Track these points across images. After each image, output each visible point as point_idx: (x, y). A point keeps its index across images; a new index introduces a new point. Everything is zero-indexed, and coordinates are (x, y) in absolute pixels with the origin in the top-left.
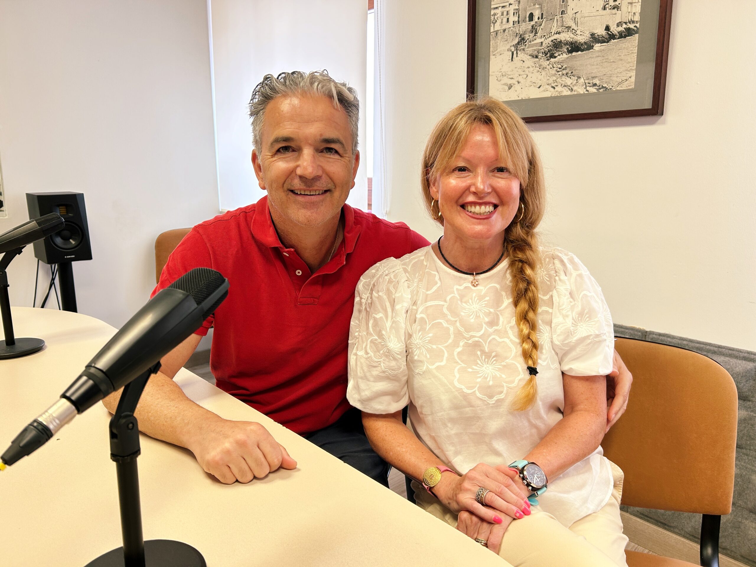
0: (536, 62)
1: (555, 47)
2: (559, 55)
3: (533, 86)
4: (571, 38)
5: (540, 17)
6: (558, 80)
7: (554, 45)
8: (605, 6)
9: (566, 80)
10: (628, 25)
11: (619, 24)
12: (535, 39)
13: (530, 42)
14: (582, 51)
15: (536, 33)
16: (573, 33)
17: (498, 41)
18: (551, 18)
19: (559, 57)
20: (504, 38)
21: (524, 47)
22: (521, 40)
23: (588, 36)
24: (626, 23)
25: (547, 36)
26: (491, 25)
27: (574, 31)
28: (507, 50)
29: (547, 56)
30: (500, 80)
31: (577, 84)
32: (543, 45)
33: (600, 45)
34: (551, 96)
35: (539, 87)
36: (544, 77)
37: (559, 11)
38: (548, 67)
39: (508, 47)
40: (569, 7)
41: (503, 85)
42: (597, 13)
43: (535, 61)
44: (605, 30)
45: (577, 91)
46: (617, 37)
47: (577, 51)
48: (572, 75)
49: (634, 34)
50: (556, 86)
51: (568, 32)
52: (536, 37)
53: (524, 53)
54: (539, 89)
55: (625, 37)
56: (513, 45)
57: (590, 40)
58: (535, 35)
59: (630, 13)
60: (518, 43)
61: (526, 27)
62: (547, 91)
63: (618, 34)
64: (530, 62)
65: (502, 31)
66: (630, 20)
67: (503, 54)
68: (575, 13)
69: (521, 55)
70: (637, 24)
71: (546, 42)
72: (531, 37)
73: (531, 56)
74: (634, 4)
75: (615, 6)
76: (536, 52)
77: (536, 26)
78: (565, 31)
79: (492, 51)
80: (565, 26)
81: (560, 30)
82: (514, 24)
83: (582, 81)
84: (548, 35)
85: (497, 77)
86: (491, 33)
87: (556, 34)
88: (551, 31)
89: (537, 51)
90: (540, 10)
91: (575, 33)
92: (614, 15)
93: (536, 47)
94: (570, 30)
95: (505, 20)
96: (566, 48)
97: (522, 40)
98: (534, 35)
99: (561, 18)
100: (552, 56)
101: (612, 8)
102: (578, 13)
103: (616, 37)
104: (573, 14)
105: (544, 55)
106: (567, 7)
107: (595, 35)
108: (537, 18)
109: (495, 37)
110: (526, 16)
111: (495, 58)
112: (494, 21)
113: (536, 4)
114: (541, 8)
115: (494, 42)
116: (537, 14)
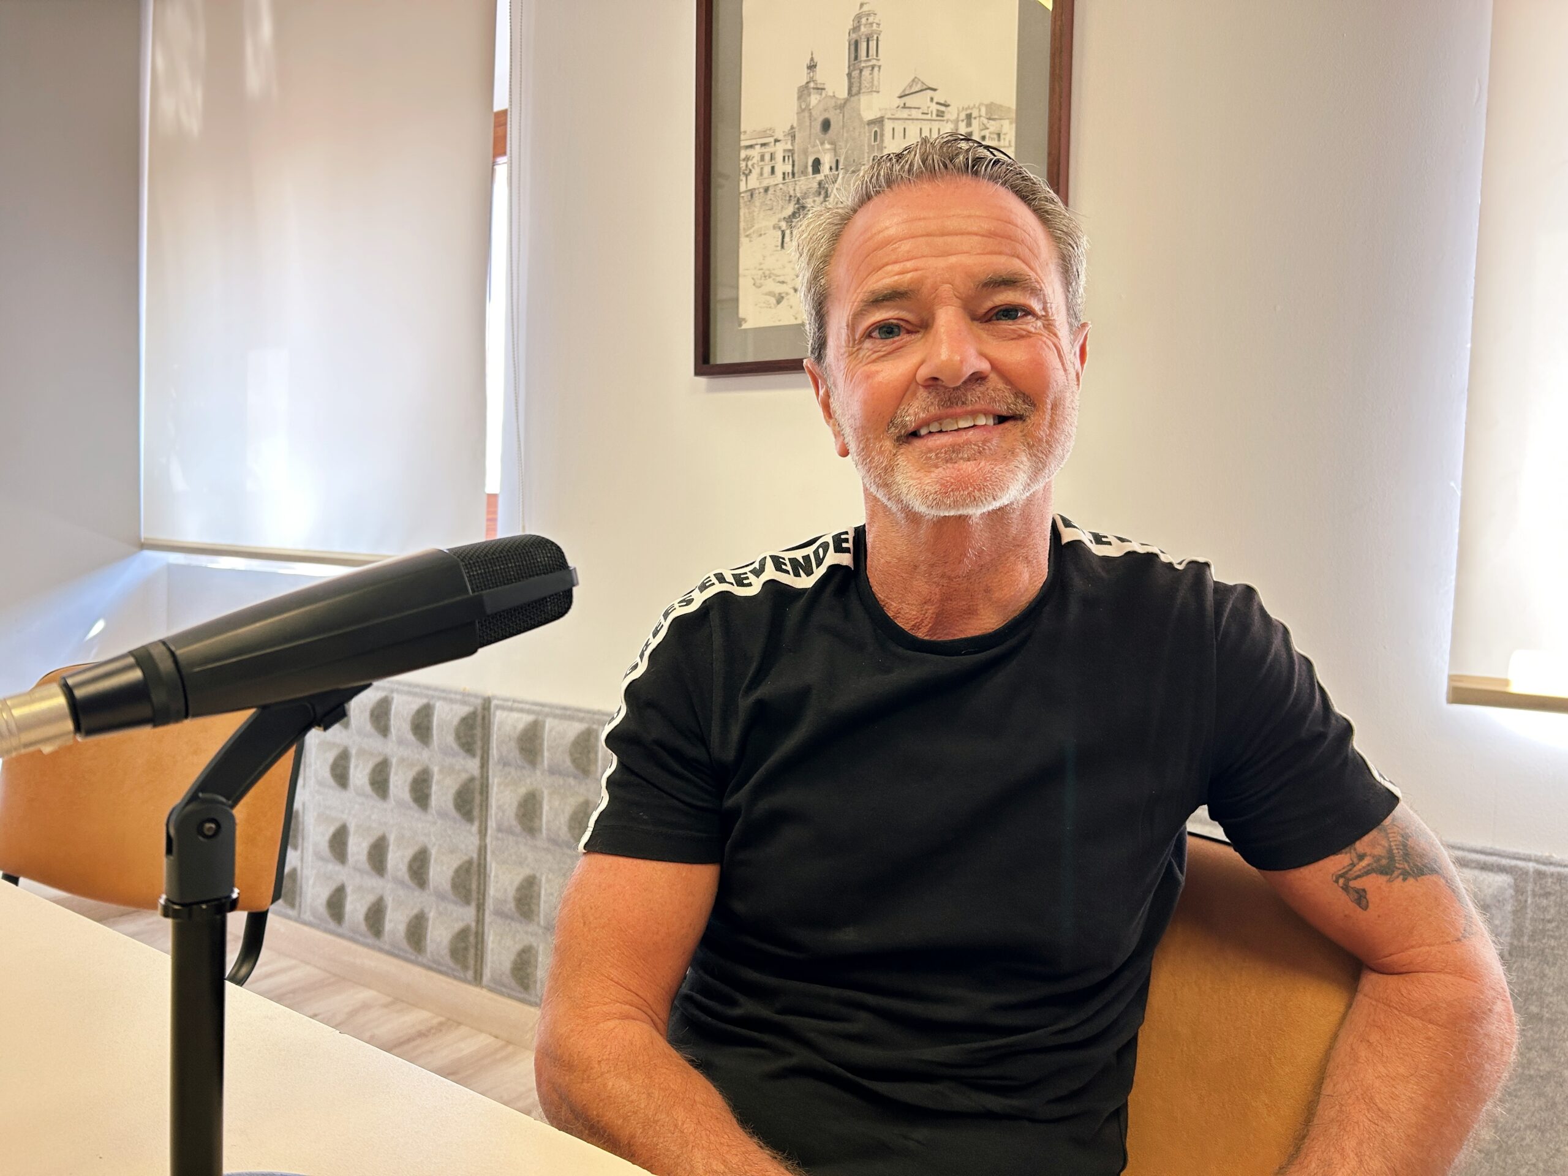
5: (834, 167)
17: (756, 210)
20: (767, 204)
22: (798, 209)
26: (741, 178)
28: (772, 228)
30: (759, 285)
39: (774, 220)
41: (766, 294)
56: (784, 218)
60: (794, 214)
61: (808, 185)
65: (762, 190)
67: (765, 234)
77: (826, 183)
79: (744, 229)
82: (784, 178)
85: (753, 279)
86: (740, 193)
90: (833, 154)
95: (768, 169)
97: (801, 209)
108: (828, 167)
109: (750, 201)
110: (807, 163)
111: (750, 241)
112: (747, 172)
113: (826, 142)
114: (835, 150)
115: (747, 211)
116: (827, 161)
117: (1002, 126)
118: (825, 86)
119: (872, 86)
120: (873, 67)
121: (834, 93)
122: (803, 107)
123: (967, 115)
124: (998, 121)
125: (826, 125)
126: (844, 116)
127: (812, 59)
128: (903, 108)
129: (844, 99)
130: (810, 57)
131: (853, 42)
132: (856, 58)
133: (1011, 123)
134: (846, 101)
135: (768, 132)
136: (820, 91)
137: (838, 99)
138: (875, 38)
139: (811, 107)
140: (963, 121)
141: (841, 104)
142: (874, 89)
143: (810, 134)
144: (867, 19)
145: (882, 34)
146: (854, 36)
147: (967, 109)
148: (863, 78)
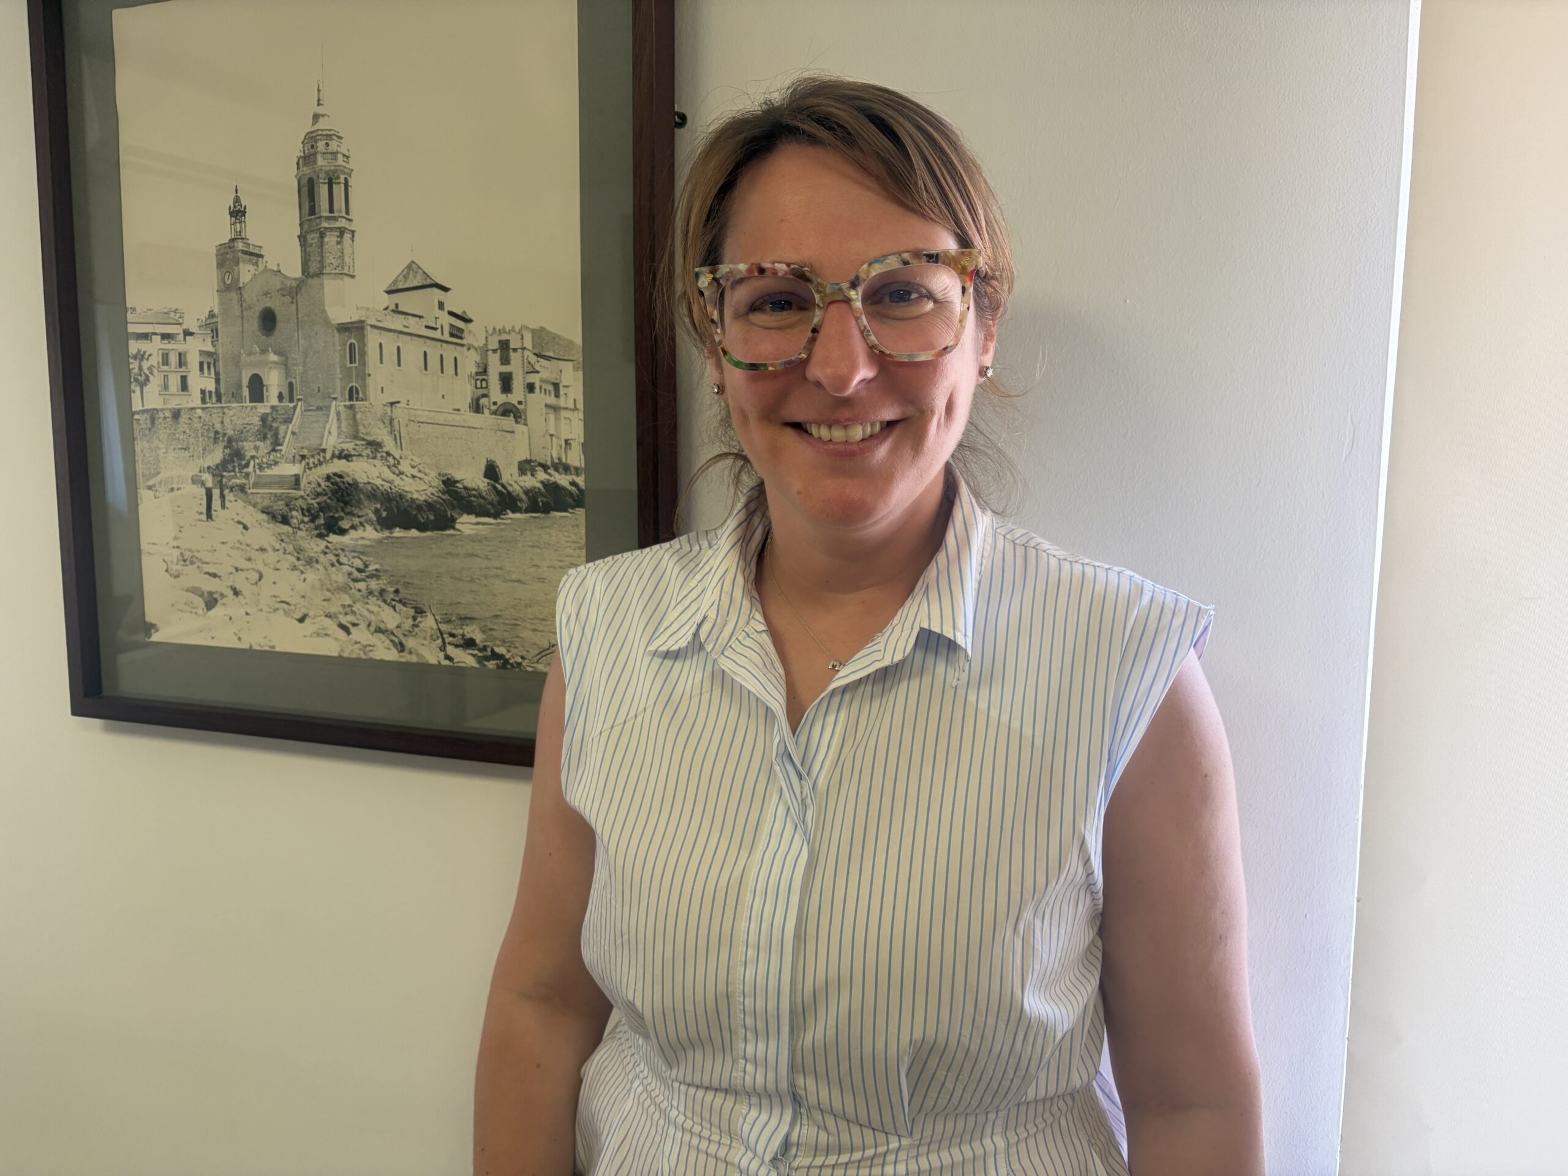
0: (283, 537)
1: (338, 500)
2: (353, 527)
3: (281, 612)
4: (384, 480)
5: (286, 394)
6: (358, 607)
7: (334, 492)
8: (478, 400)
9: (382, 613)
10: (550, 475)
11: (526, 467)
12: (276, 463)
13: (261, 468)
14: (422, 528)
15: (277, 443)
16: (389, 467)
17: (161, 445)
18: (319, 403)
19: (353, 534)
20: (178, 440)
21: (244, 481)
22: (230, 455)
23: (433, 484)
24: (545, 467)
25: (312, 460)
26: (133, 387)
27: (391, 459)
28: (190, 481)
29: (317, 522)
30: (176, 574)
31: (416, 629)
32: (302, 487)
33: (472, 519)
34: (340, 656)
35: (301, 620)
36: (313, 587)
37: (343, 388)
38: (322, 558)
39: (192, 470)
40: (370, 381)
41: (188, 590)
42: (457, 417)
43: (281, 531)
44: (486, 476)
45: (418, 654)
46: (524, 506)
47: (406, 527)
48: (396, 598)
49: (573, 507)
50: (354, 625)
51: (374, 458)
52: (278, 455)
53: (244, 502)
54: (302, 624)
55: (546, 509)
56: (209, 468)
57: (444, 497)
58: (274, 450)
59: (554, 439)
60: (224, 465)
61: (244, 418)
62: (326, 635)
63: (523, 497)
64: (265, 533)
65: (168, 414)
66: (556, 461)
67: (179, 489)
68: (392, 404)
69: (236, 507)
70: (578, 475)
71: (311, 478)
72: (260, 453)
73: (268, 513)
74: (563, 414)
75: (507, 407)
76: (280, 506)
77: (274, 420)
78: (364, 454)
79: (143, 475)
80: (364, 439)
81: (349, 446)
82: (203, 401)
83: (428, 622)
84: (313, 456)
85: (164, 561)
86: (133, 414)
87: (340, 457)
88: (323, 447)
89: (283, 502)
90: (283, 371)
91: (394, 466)
92: (508, 435)
93: (281, 487)
94: (379, 455)
95: (174, 382)
96: (373, 508)
97: (234, 458)
98: (270, 448)
99: (349, 412)
100: (333, 527)
101: (501, 410)
102: (398, 405)
103: (519, 504)
104: (385, 405)
105: (306, 519)
106: (364, 379)
107: (458, 485)
108: (276, 394)
109: (150, 430)
110: (241, 381)
111: (155, 497)
112: (142, 379)
113: (270, 349)
114: (286, 366)
115: (146, 445)
116: (274, 381)
117: (561, 371)
118: (262, 253)
119: (342, 265)
120: (342, 232)
121: (278, 265)
122: (228, 282)
123: (500, 342)
124: (554, 361)
125: (268, 320)
126: (297, 310)
127: (237, 200)
128: (393, 311)
129: (296, 279)
130: (234, 194)
131: (305, 181)
132: (312, 211)
133: (576, 369)
134: (300, 285)
135: (172, 314)
136: (254, 258)
137: (285, 277)
138: (342, 178)
139: (241, 285)
140: (494, 351)
141: (291, 288)
142: (345, 271)
143: (243, 332)
144: (327, 145)
145: (353, 173)
146: (306, 170)
147: (502, 331)
148: (326, 247)
